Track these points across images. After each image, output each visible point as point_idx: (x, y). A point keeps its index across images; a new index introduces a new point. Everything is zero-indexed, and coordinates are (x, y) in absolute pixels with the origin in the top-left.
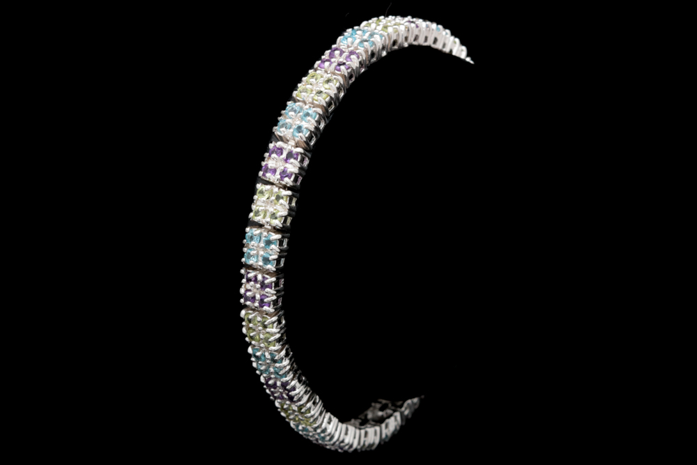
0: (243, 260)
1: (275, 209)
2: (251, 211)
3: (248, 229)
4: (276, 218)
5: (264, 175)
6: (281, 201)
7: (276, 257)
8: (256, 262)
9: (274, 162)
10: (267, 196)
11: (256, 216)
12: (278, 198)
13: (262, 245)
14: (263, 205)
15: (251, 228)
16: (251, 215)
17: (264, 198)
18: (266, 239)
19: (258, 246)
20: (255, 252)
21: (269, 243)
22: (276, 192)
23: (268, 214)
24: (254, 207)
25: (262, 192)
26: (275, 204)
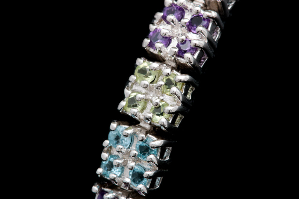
0: (100, 171)
1: (162, 100)
2: (122, 97)
3: (114, 125)
4: (162, 114)
5: (151, 45)
6: (174, 89)
7: (151, 173)
8: (120, 177)
9: (169, 27)
10: (151, 78)
11: (129, 106)
12: (169, 83)
13: (134, 151)
14: (144, 91)
15: (119, 125)
16: (123, 104)
17: (147, 81)
18: (141, 143)
19: (128, 153)
20: (121, 162)
21: (145, 150)
22: (168, 75)
23: (150, 106)
24: (127, 92)
25: (143, 71)
26: (163, 93)
